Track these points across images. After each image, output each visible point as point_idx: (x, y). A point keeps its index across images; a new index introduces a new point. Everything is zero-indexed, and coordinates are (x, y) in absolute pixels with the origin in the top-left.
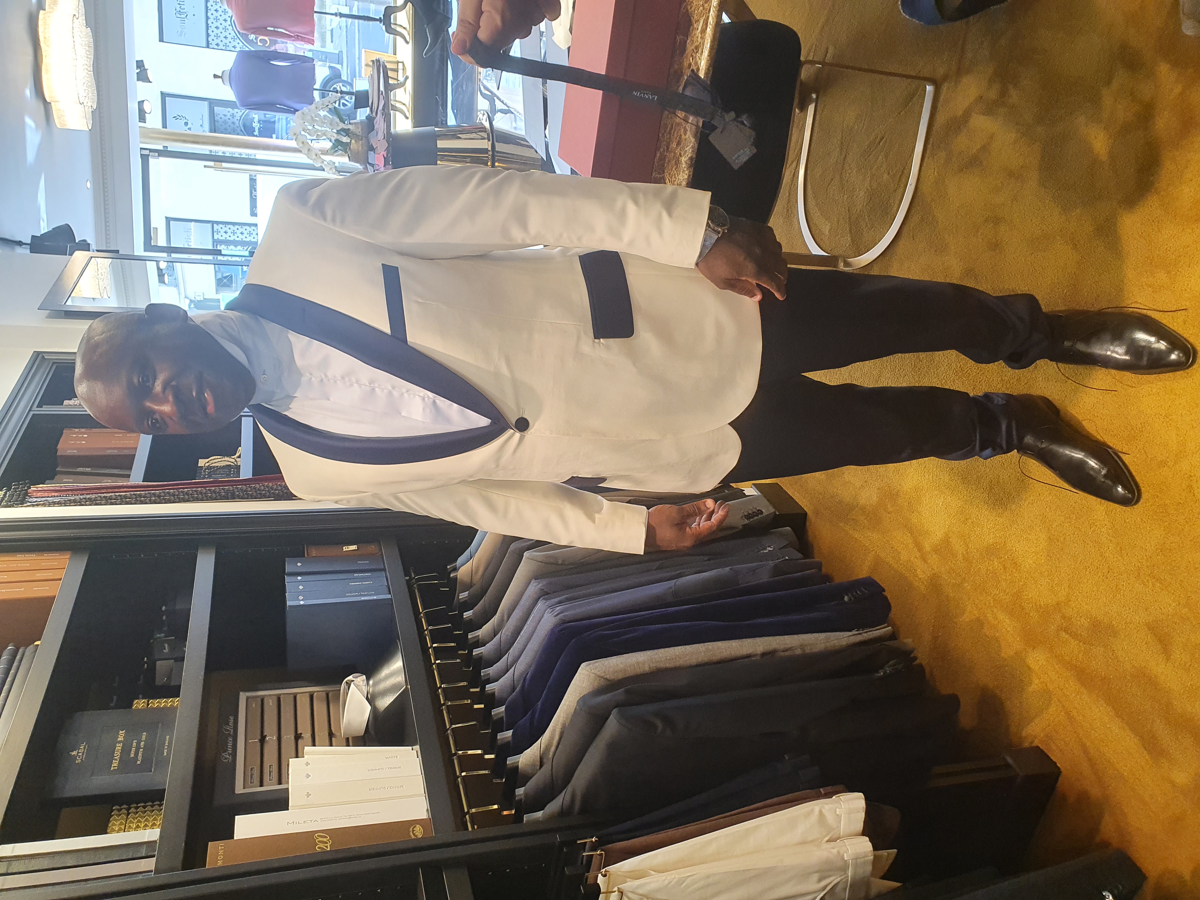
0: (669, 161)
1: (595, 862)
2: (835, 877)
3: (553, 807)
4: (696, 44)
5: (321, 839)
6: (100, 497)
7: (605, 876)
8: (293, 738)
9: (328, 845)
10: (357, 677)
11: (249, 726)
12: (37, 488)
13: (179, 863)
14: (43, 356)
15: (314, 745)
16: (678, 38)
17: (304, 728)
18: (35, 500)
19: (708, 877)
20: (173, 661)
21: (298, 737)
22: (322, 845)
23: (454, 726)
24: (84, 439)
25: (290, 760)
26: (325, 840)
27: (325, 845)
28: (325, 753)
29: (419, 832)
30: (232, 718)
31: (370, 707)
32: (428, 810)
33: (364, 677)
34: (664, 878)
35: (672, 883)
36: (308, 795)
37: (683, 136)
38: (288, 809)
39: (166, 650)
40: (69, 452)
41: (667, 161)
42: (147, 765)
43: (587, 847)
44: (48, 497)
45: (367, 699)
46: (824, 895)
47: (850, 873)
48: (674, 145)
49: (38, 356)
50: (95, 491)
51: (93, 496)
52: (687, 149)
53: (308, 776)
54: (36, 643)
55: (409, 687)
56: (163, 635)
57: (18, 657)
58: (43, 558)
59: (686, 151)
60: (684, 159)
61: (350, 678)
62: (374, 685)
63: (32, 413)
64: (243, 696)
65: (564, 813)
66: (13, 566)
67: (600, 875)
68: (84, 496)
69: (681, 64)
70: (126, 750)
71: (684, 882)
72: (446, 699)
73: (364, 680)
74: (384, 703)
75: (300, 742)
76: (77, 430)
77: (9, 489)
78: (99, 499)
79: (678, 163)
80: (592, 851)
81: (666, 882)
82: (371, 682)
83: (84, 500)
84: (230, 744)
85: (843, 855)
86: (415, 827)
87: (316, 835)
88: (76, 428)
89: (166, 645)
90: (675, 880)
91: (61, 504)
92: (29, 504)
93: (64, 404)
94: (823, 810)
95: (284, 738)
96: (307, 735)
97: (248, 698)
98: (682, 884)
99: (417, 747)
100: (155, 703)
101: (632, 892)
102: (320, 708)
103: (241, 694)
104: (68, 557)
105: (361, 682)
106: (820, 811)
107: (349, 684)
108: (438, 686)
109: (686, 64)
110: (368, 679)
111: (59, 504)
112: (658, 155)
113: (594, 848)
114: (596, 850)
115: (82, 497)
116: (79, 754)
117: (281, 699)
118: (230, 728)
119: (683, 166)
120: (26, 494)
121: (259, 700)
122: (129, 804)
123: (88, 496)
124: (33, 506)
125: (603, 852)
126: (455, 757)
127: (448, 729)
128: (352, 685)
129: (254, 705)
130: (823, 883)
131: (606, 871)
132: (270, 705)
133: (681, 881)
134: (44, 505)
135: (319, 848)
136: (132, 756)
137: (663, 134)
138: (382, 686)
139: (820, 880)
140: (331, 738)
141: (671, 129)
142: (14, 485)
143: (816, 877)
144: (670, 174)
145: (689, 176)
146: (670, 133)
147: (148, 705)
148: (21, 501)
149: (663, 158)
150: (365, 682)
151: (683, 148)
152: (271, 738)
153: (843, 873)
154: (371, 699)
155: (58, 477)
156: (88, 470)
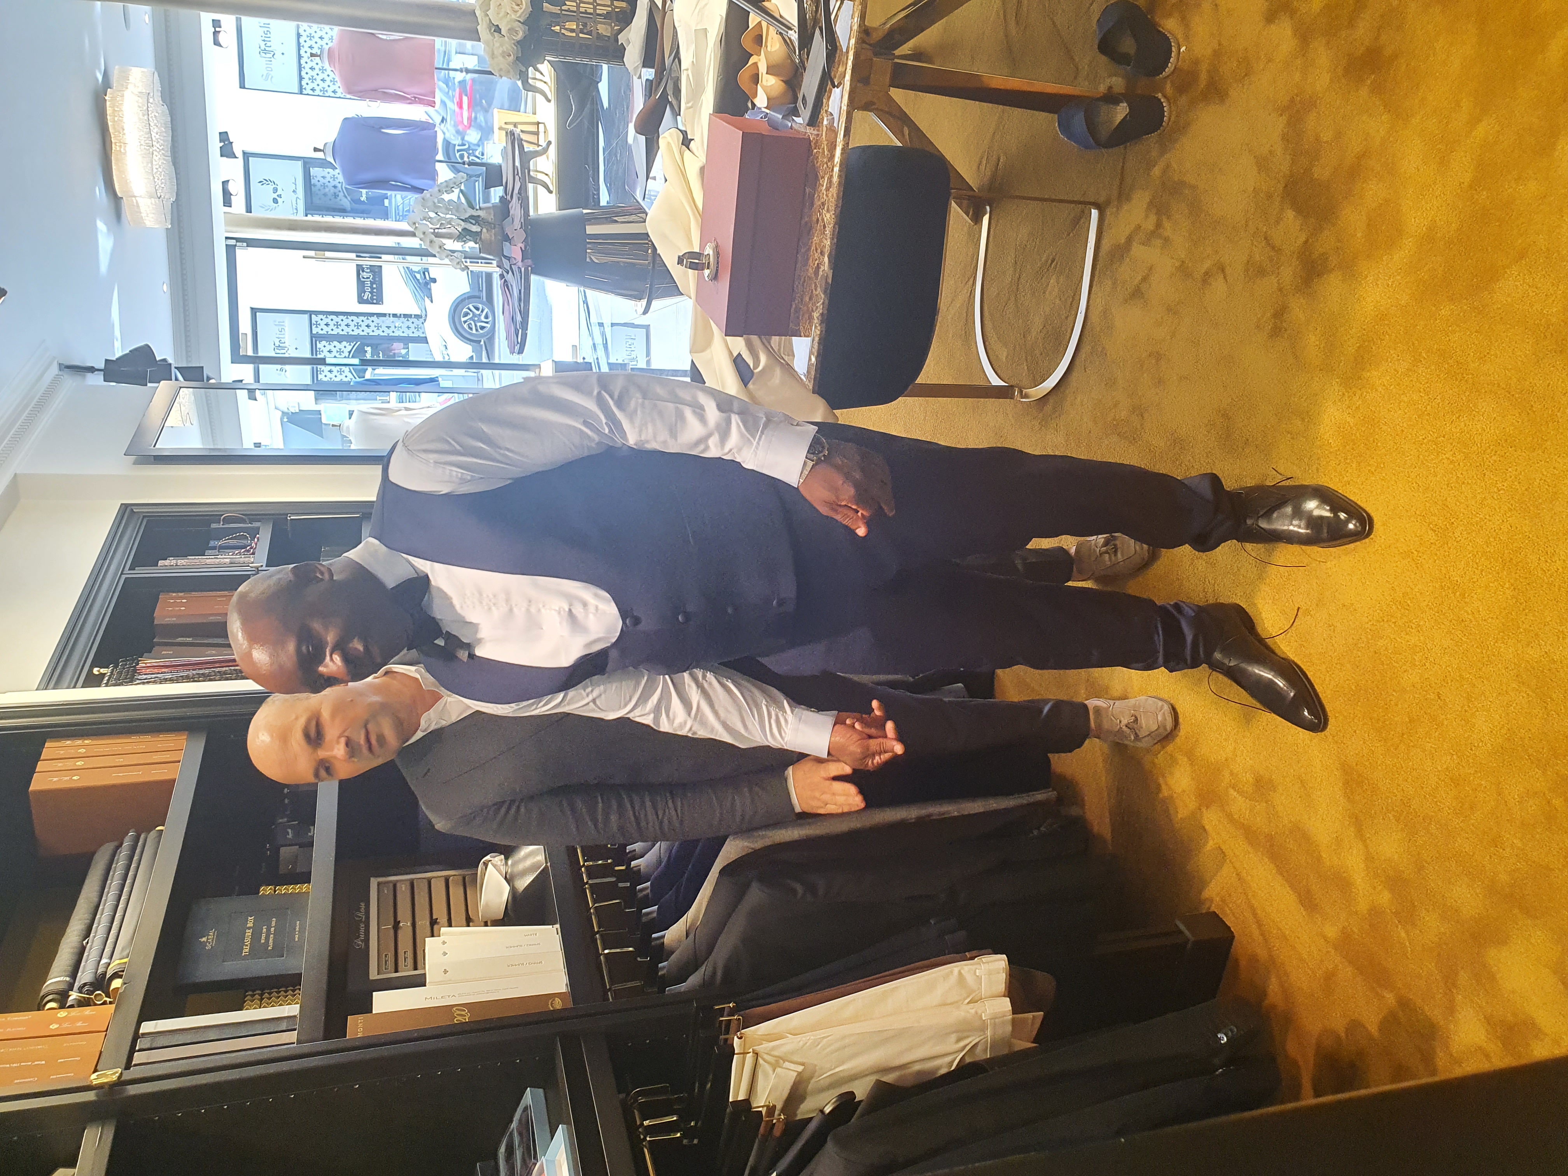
0: (803, 315)
1: (733, 1026)
2: (974, 1038)
3: (695, 978)
4: (822, 200)
5: (459, 1012)
6: (214, 671)
7: (740, 1038)
8: (428, 923)
9: (467, 1017)
10: (495, 857)
11: (381, 909)
12: (146, 663)
13: (321, 1034)
14: (132, 510)
15: (450, 925)
16: (807, 190)
17: (440, 912)
18: (145, 677)
19: (844, 1037)
20: (297, 847)
21: (433, 922)
23: (596, 905)
24: (182, 604)
25: (427, 939)
26: (463, 1013)
27: (465, 1017)
28: (462, 933)
29: (558, 1004)
30: (363, 904)
31: (509, 888)
32: (567, 985)
33: (502, 857)
34: (799, 1039)
35: (808, 1044)
36: (446, 972)
37: (814, 292)
38: (425, 986)
39: (290, 836)
40: (168, 620)
41: (801, 313)
42: (278, 951)
43: (725, 1014)
44: (159, 673)
45: (506, 878)
46: (964, 1056)
47: (989, 1033)
48: (807, 299)
49: (126, 509)
50: (208, 666)
51: (207, 671)
52: (818, 305)
53: (445, 954)
54: (158, 828)
55: (549, 864)
56: (286, 819)
57: (140, 844)
58: (159, 739)
59: (817, 307)
60: (816, 315)
61: (488, 857)
62: (512, 865)
63: (124, 577)
64: (374, 882)
65: (706, 984)
66: (128, 748)
67: (735, 1037)
68: (197, 672)
69: (810, 216)
70: (256, 936)
71: (819, 1044)
72: (589, 878)
73: (502, 860)
74: (523, 884)
75: (436, 927)
76: (174, 594)
77: (116, 667)
78: (213, 674)
79: (811, 318)
80: (729, 1016)
81: (801, 1043)
82: (510, 862)
83: (197, 676)
84: (362, 930)
85: (982, 1015)
86: (554, 999)
87: (455, 1009)
88: (174, 592)
89: (290, 831)
90: (811, 1041)
91: (173, 680)
92: (140, 681)
93: (159, 565)
94: (963, 972)
95: (419, 923)
96: (443, 920)
97: (379, 884)
98: (818, 1045)
99: (558, 926)
100: (283, 890)
101: (767, 1054)
102: (456, 893)
103: (372, 879)
104: (185, 737)
105: (499, 863)
106: (960, 973)
107: (486, 864)
108: (582, 864)
109: (814, 219)
110: (507, 858)
111: (171, 680)
112: (794, 306)
113: (732, 1013)
114: (734, 1016)
115: (194, 672)
116: (209, 940)
117: (415, 884)
118: (362, 915)
119: (816, 321)
120: (135, 671)
121: (391, 885)
122: (263, 990)
123: (201, 672)
124: (144, 683)
125: (740, 1017)
126: (597, 936)
127: (590, 909)
128: (490, 866)
129: (386, 892)
130: (962, 1044)
131: (741, 1034)
132: (403, 891)
133: (816, 1043)
134: (155, 682)
135: (458, 1019)
136: (263, 941)
137: (797, 286)
138: (521, 867)
139: (960, 1041)
140: (469, 922)
141: (804, 281)
142: (121, 661)
143: (954, 1037)
144: (804, 327)
145: (821, 331)
146: (803, 285)
147: (275, 892)
148: (130, 678)
149: (797, 310)
150: (504, 861)
151: (814, 304)
152: (405, 924)
153: (982, 1033)
154: (509, 879)
155: (156, 649)
156: (189, 640)
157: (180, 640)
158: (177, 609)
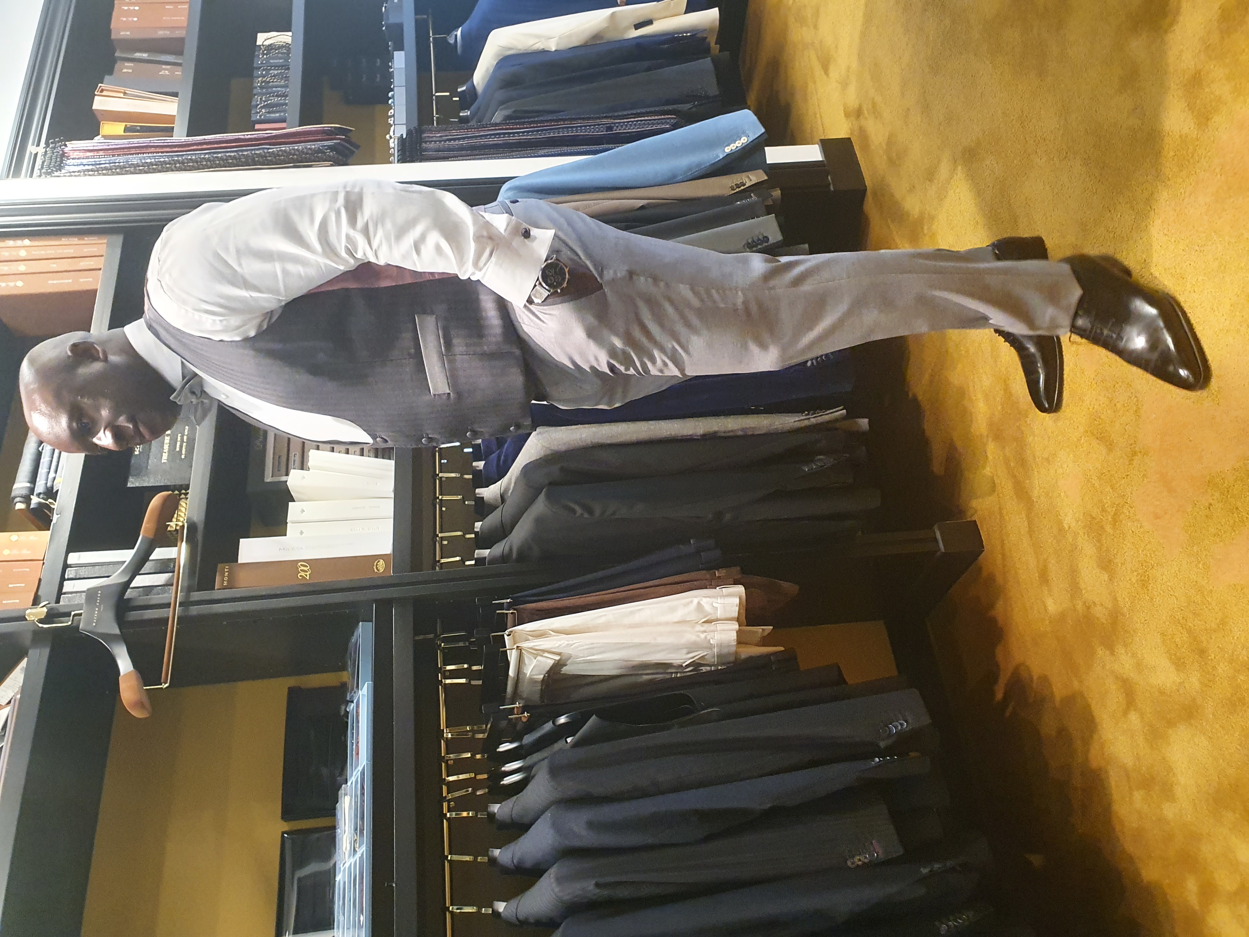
2: (703, 652)
3: (498, 549)
5: (302, 568)
9: (308, 574)
22: (303, 574)
26: (305, 569)
27: (305, 574)
29: (381, 566)
40: (123, 34)
43: (503, 608)
46: (694, 660)
47: (715, 650)
58: (84, 243)
67: (509, 635)
70: (172, 444)
80: (506, 609)
85: (710, 640)
86: (379, 561)
87: (299, 564)
94: (701, 602)
101: (529, 650)
104: (107, 241)
106: (699, 603)
113: (509, 607)
114: (512, 610)
120: (64, 153)
125: (515, 611)
130: (692, 655)
131: (510, 631)
135: (300, 576)
136: (178, 449)
139: (688, 653)
143: (685, 651)
153: (710, 650)
155: (118, 66)
156: (145, 55)
157: (138, 55)
158: (130, 19)
